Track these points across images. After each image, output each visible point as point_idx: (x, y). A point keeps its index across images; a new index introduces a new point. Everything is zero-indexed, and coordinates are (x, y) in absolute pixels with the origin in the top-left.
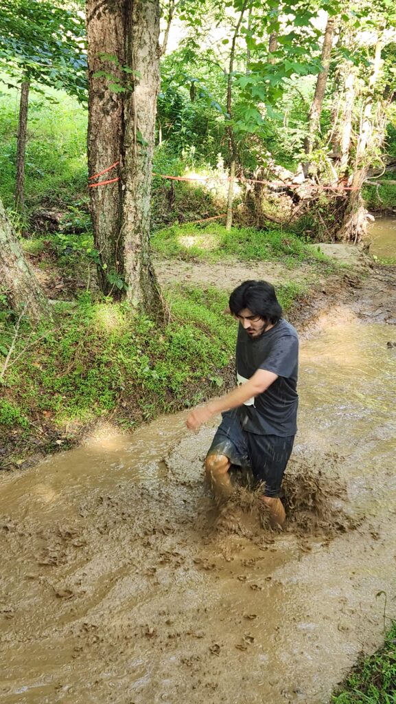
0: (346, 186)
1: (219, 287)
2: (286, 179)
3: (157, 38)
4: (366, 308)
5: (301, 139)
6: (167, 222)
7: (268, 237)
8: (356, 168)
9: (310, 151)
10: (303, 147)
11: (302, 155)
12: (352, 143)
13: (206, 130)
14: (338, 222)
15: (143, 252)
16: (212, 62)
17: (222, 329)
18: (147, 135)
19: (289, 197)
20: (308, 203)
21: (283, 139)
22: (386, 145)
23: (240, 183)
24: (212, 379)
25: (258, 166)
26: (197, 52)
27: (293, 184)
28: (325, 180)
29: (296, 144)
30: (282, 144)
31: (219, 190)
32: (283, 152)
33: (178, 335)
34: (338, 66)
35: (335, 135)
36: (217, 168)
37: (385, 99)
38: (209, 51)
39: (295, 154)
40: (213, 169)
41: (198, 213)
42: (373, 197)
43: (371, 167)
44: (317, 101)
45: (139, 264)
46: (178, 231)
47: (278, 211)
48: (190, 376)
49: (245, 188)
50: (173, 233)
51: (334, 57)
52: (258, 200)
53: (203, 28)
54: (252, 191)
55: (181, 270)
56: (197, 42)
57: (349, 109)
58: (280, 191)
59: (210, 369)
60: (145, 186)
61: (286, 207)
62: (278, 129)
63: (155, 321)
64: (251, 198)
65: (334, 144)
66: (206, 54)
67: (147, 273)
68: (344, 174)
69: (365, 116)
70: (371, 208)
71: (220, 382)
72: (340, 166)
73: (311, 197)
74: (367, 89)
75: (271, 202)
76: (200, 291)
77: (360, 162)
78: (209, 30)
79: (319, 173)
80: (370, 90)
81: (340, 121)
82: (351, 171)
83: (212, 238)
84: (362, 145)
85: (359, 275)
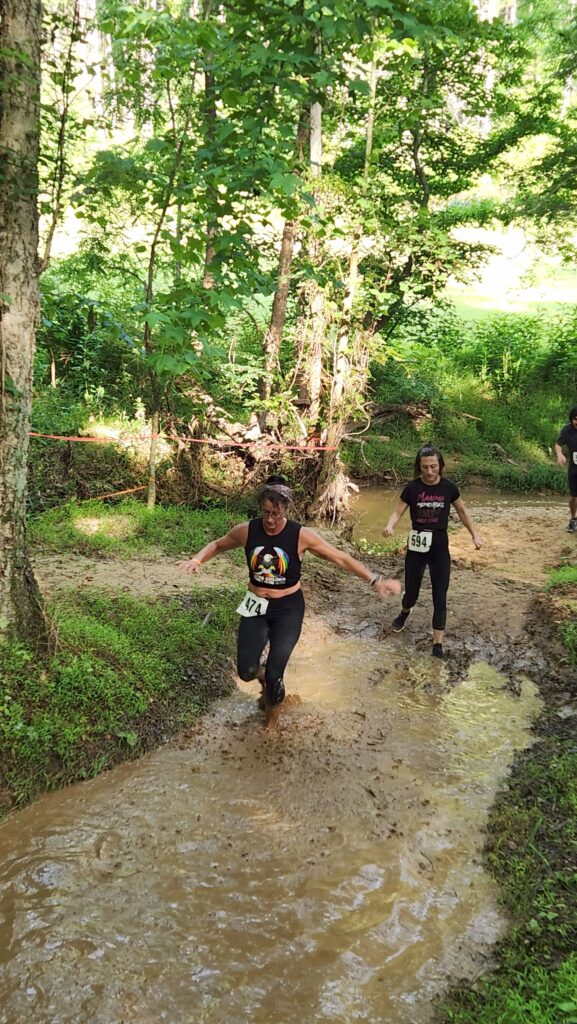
0: (317, 445)
1: (134, 593)
2: (235, 434)
3: (36, 248)
4: (347, 620)
5: (254, 380)
6: (62, 495)
7: (207, 518)
8: (331, 421)
9: (268, 396)
10: (256, 391)
11: (256, 402)
12: (324, 386)
13: (120, 364)
14: (309, 494)
15: (15, 549)
16: (128, 271)
17: (137, 658)
18: (22, 382)
19: (239, 459)
20: (267, 467)
21: (230, 380)
22: (369, 390)
23: (169, 441)
24: (121, 735)
25: (194, 417)
26: (107, 257)
27: (245, 441)
28: (289, 436)
29: (247, 386)
30: (228, 386)
31: (140, 450)
32: (228, 397)
33: (69, 669)
34: (300, 284)
35: (298, 376)
36: (136, 419)
37: (365, 329)
38: (124, 257)
39: (246, 400)
40: (129, 420)
41: (109, 482)
42: (357, 459)
43: (351, 418)
44: (274, 329)
45: (9, 567)
46: (76, 512)
47: (224, 479)
48: (87, 731)
49: (177, 446)
50: (68, 515)
51: (295, 272)
52: (196, 463)
53: (114, 225)
54: (187, 450)
55: (78, 570)
56: (105, 244)
57: (318, 340)
58: (226, 450)
59: (118, 720)
60: (18, 453)
61: (236, 473)
62: (221, 366)
63: (33, 650)
64: (185, 460)
65: (299, 389)
66: (119, 260)
67: (21, 579)
68: (314, 429)
69: (340, 350)
70: (354, 474)
71: (132, 738)
72: (309, 417)
73: (270, 459)
74: (339, 315)
75: (215, 466)
76: (105, 601)
77: (336, 411)
78: (121, 228)
79: (280, 426)
80: (345, 317)
81: (306, 356)
82: (324, 424)
83: (127, 520)
84: (338, 389)
85: (337, 572)
